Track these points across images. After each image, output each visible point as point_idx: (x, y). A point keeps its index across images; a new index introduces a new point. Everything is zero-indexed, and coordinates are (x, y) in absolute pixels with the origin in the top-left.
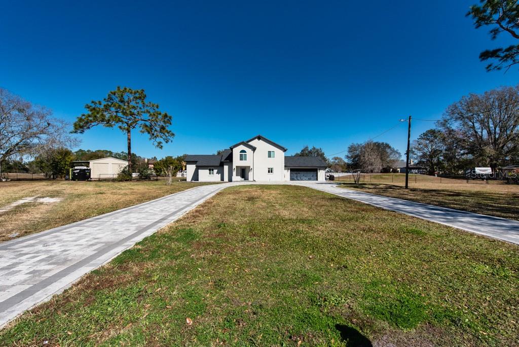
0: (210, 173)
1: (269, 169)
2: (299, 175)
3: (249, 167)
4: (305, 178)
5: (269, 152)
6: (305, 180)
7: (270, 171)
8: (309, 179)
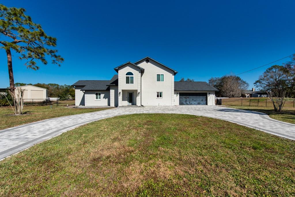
0: (97, 98)
1: (158, 93)
2: (188, 99)
3: (137, 91)
4: (195, 102)
5: (158, 76)
6: (195, 104)
7: (159, 95)
8: (199, 104)
